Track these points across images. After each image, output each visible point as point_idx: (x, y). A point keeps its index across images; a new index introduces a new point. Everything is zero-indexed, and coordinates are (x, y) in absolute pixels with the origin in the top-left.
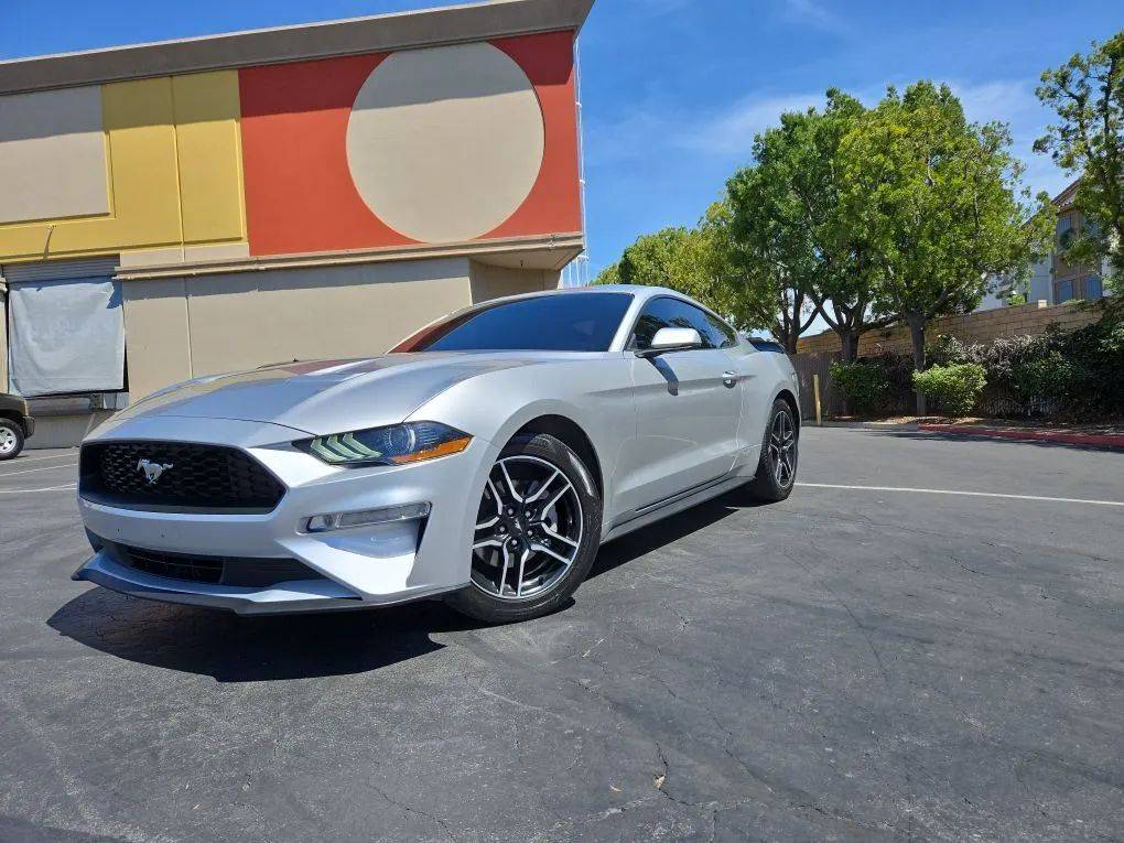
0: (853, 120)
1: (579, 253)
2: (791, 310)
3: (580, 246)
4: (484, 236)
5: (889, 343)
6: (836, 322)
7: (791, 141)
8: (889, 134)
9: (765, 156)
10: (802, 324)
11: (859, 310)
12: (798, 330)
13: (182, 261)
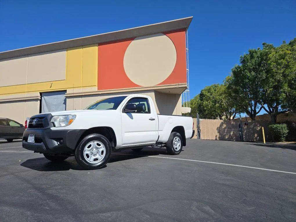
0: (273, 50)
1: (186, 89)
2: (253, 107)
3: (186, 87)
4: (159, 84)
5: (288, 118)
6: (269, 111)
7: (252, 57)
8: (285, 53)
9: (244, 62)
10: (257, 112)
11: (276, 108)
12: (255, 113)
13: (81, 91)
